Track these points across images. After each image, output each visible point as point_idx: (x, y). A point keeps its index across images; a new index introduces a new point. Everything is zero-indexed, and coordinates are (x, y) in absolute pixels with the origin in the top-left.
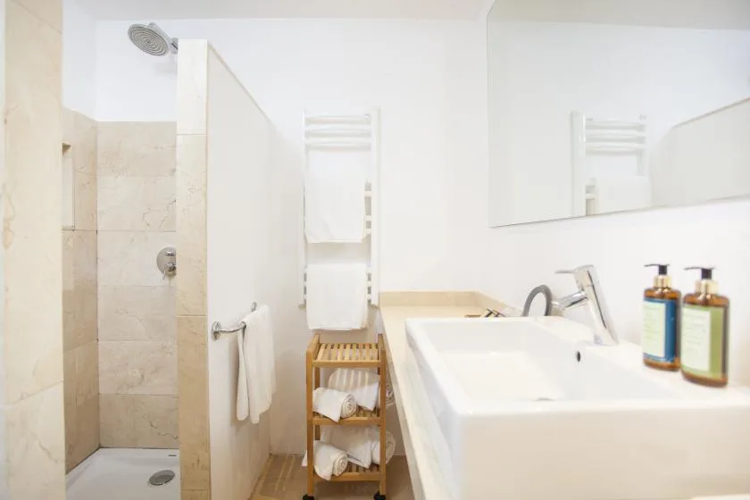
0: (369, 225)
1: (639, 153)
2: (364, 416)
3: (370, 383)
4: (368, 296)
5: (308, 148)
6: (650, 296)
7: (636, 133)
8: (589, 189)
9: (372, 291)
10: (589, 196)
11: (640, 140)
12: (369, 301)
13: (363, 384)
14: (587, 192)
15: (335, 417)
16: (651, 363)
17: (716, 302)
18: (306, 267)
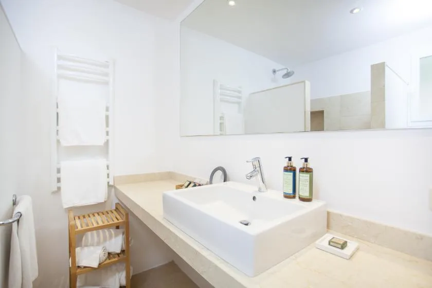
0: (107, 133)
1: (239, 103)
2: (115, 258)
3: (116, 235)
4: (108, 180)
5: (60, 77)
6: (286, 170)
7: (236, 94)
8: (222, 118)
9: (110, 176)
10: (222, 121)
11: (240, 98)
12: (108, 183)
13: (111, 237)
14: (220, 119)
15: (95, 264)
16: (287, 196)
17: (309, 170)
18: (58, 163)
